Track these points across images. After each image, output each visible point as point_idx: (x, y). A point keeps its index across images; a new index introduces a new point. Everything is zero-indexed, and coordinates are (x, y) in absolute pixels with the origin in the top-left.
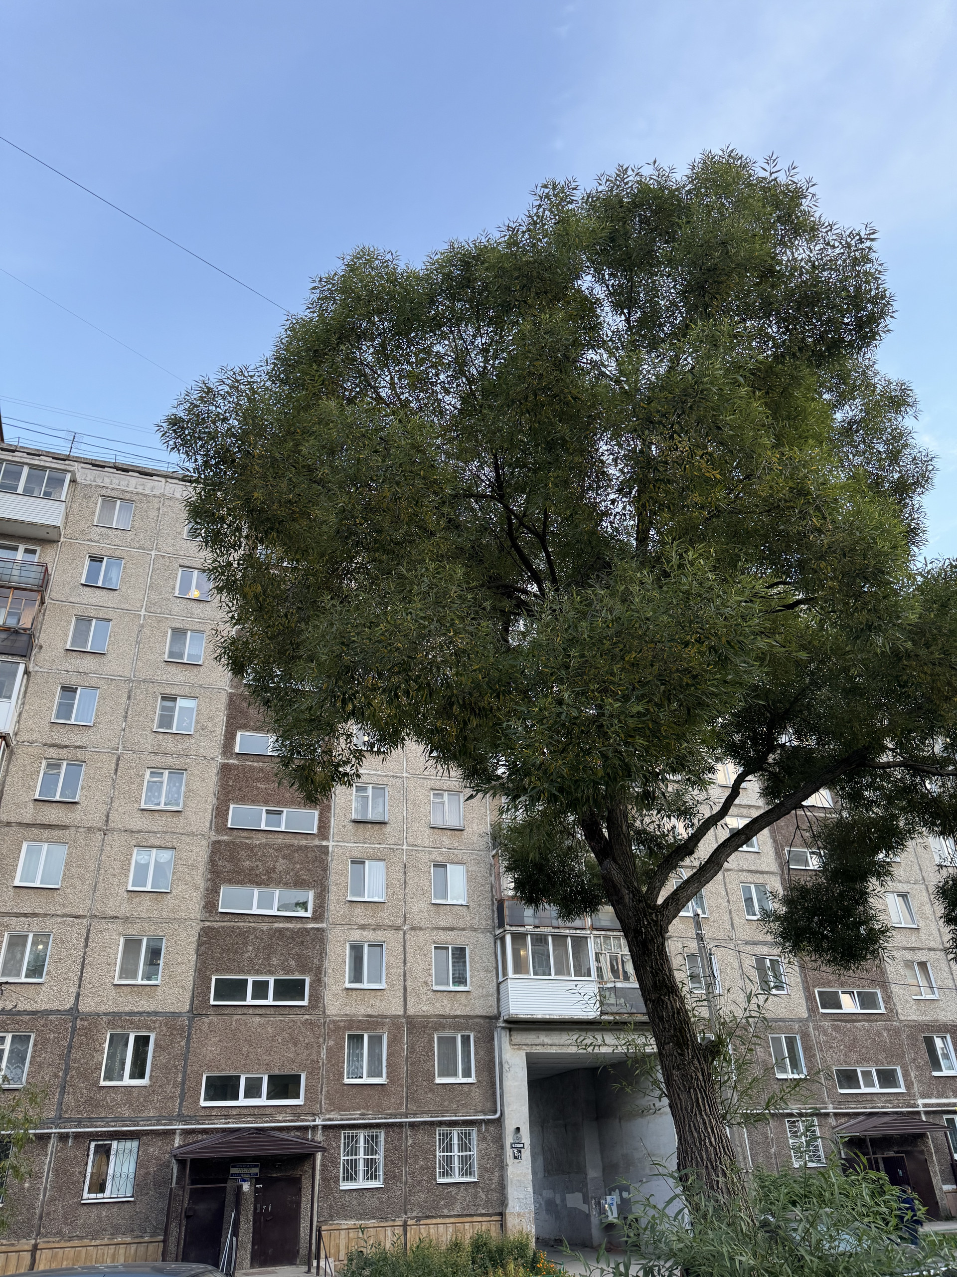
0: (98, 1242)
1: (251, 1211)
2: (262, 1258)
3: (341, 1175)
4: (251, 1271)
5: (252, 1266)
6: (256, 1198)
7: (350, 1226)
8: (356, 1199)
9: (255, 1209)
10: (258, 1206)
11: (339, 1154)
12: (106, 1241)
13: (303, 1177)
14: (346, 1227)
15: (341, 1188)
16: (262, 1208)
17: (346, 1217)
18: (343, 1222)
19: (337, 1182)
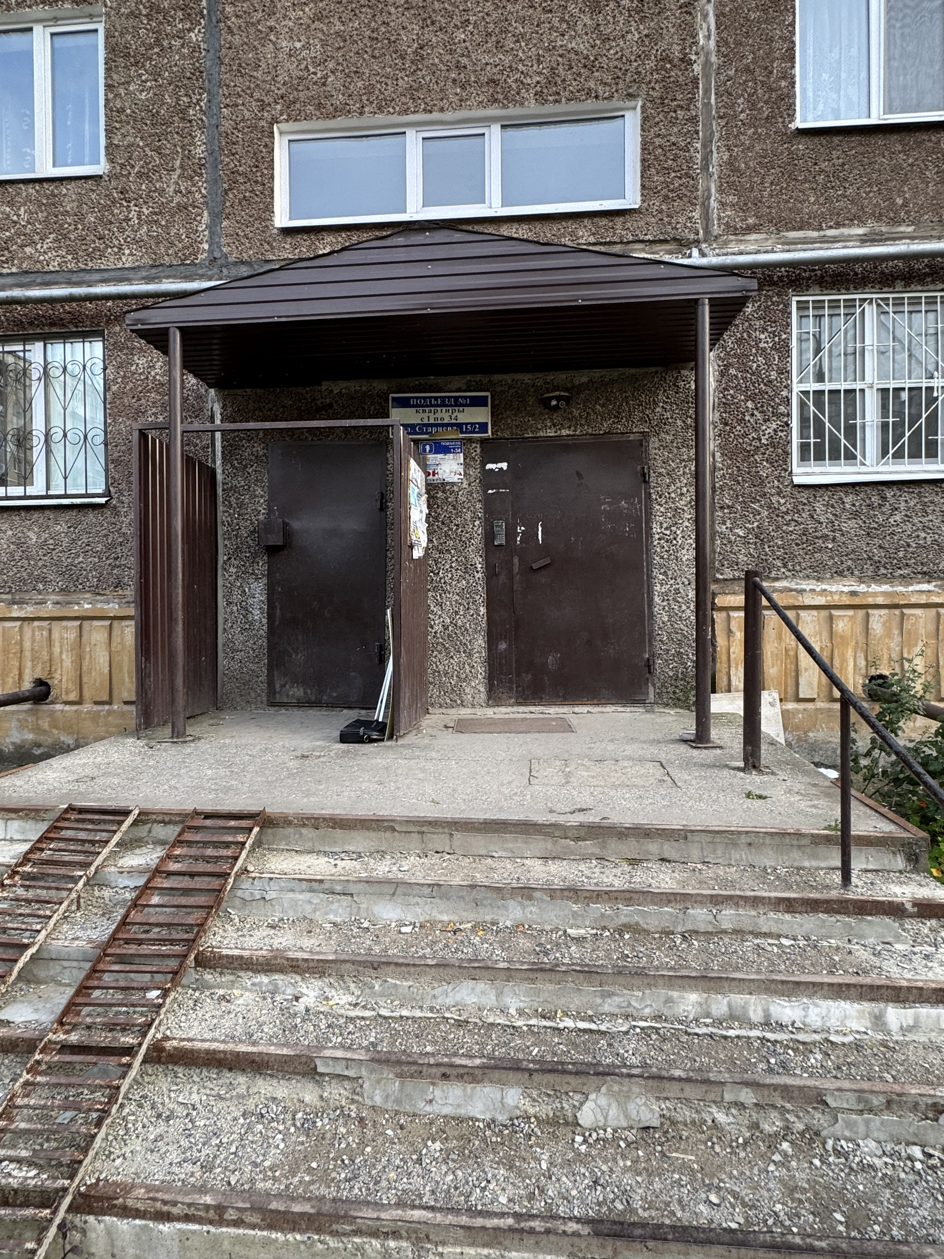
0: (29, 610)
1: (477, 541)
2: (528, 678)
3: (796, 441)
4: (490, 712)
5: (494, 697)
6: (488, 502)
7: (836, 599)
8: (856, 515)
9: (489, 536)
10: (501, 528)
11: (785, 372)
12: (49, 609)
13: (654, 443)
14: (821, 601)
15: (797, 480)
16: (511, 534)
17: (818, 572)
18: (806, 585)
19: (782, 460)
